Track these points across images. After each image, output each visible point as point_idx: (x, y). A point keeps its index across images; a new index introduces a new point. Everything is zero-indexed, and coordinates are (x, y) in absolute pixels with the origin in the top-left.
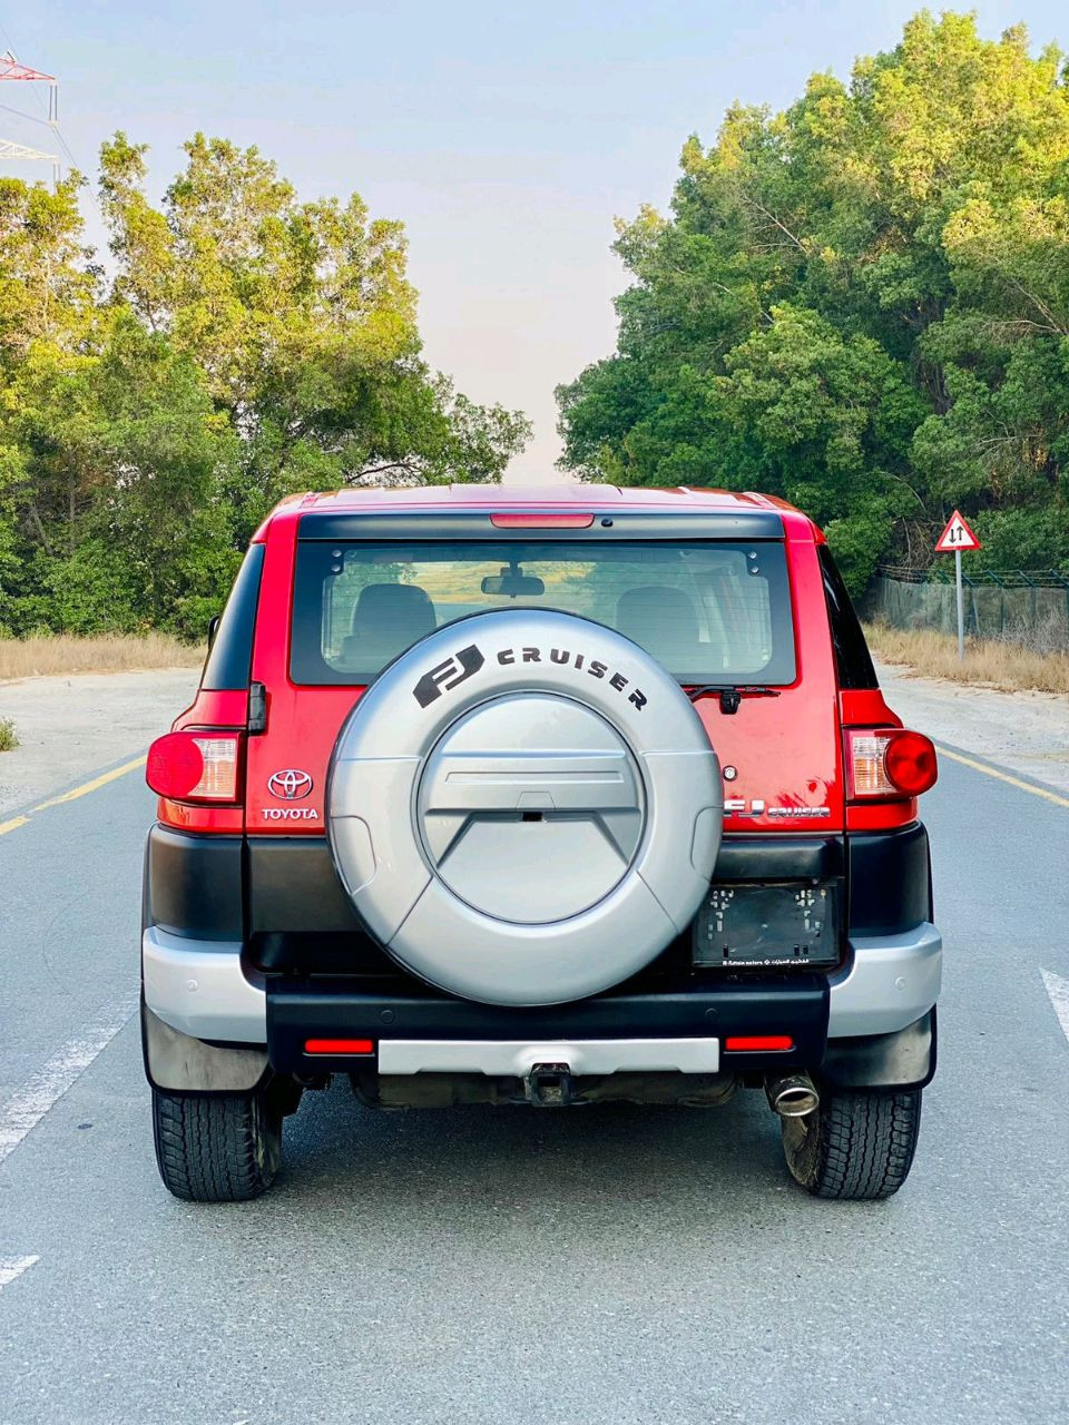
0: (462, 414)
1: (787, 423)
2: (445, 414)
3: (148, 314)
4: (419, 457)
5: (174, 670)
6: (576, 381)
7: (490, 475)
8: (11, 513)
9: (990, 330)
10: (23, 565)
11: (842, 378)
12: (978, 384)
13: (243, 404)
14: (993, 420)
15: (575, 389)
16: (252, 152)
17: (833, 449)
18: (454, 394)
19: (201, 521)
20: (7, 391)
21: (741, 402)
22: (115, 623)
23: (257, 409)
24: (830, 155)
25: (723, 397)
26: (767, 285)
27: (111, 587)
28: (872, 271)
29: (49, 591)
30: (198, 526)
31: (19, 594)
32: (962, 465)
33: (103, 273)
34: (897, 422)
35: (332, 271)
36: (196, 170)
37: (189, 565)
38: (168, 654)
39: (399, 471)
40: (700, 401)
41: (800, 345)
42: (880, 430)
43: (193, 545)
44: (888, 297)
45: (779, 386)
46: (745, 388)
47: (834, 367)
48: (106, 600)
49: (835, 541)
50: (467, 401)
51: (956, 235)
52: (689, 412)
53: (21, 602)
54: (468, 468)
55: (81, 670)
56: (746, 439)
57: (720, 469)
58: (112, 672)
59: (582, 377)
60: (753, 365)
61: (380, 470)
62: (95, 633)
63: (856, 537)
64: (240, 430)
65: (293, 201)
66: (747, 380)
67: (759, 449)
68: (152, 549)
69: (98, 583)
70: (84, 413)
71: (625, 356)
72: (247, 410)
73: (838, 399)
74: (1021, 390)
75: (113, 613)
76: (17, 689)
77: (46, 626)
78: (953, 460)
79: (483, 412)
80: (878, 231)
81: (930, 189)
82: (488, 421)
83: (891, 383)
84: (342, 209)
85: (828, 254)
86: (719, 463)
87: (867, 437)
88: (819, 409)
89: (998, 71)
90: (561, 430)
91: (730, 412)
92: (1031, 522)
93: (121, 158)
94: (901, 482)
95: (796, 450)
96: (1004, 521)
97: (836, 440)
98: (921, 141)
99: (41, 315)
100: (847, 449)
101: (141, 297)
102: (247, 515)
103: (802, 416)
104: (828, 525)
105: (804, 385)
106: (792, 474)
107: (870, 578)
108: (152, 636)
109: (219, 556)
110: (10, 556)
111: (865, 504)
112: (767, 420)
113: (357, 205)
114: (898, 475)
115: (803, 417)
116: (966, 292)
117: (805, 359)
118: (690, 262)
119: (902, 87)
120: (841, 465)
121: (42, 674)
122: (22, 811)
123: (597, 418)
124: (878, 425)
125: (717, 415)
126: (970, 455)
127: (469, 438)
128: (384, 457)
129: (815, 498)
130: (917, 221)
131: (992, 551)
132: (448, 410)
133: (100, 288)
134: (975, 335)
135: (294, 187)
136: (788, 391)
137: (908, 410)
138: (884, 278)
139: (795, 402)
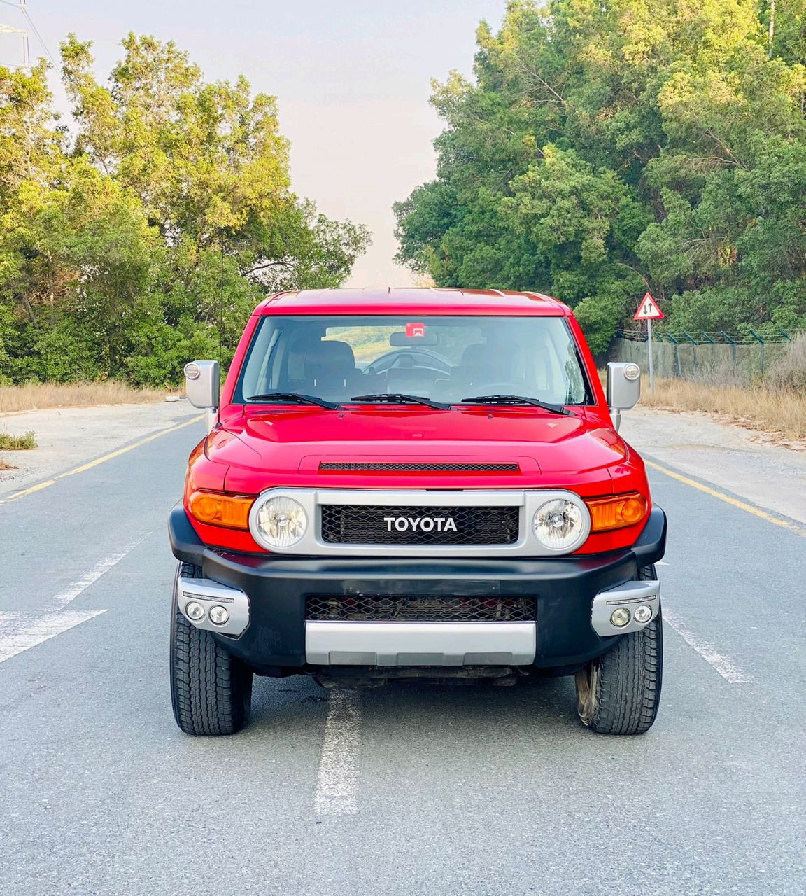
0: (323, 228)
1: (554, 230)
2: (310, 228)
3: (101, 160)
4: (292, 258)
5: (126, 405)
6: (408, 199)
7: (343, 269)
8: (10, 301)
9: (691, 164)
10: (19, 337)
11: (592, 197)
12: (683, 202)
13: (168, 221)
14: (695, 229)
15: (408, 205)
16: (170, 44)
17: (587, 248)
18: (317, 213)
19: (141, 305)
20: (5, 216)
21: (522, 216)
22: (84, 375)
23: (179, 225)
25: (509, 212)
26: (541, 130)
27: (81, 349)
28: (611, 124)
29: (38, 353)
30: (140, 308)
31: (16, 356)
32: (673, 257)
33: (68, 130)
34: (629, 229)
35: (229, 131)
36: (132, 59)
37: (134, 334)
38: (121, 395)
39: (279, 267)
40: (494, 214)
41: (562, 176)
42: (618, 235)
43: (136, 321)
44: (622, 142)
45: (549, 204)
46: (525, 205)
47: (587, 191)
48: (77, 359)
49: (586, 312)
50: (325, 219)
51: (669, 98)
52: (487, 220)
53: (19, 361)
54: (328, 265)
55: (64, 406)
56: (525, 241)
57: (509, 262)
58: (86, 407)
59: (412, 195)
60: (530, 189)
61: (266, 266)
62: (70, 382)
63: (602, 309)
64: (167, 240)
65: (201, 80)
66: (527, 200)
67: (535, 248)
68: (107, 324)
69: (72, 347)
70: (59, 233)
71: (443, 180)
72: (171, 226)
73: (590, 212)
74: (712, 207)
75: (81, 368)
76: (25, 417)
77: (36, 377)
78: (667, 254)
79: (338, 226)
80: (616, 94)
81: (650, 66)
82: (341, 232)
83: (625, 201)
84: (233, 87)
85: (581, 111)
86: (508, 258)
87: (610, 242)
88: (576, 220)
90: (397, 234)
91: (515, 223)
92: (719, 297)
93: (75, 52)
94: (632, 271)
95: (561, 248)
96: (701, 297)
97: (589, 241)
98: (643, 34)
99: (26, 162)
100: (596, 248)
101: (96, 148)
102: (174, 300)
104: (582, 301)
105: (566, 204)
106: (558, 266)
107: (612, 338)
108: (110, 384)
109: (155, 328)
110: (10, 330)
111: (608, 286)
112: (540, 227)
113: (243, 84)
114: (631, 266)
115: (565, 226)
116: (674, 138)
117: (565, 186)
118: (486, 114)
120: (592, 259)
121: (39, 408)
122: (50, 478)
123: (423, 225)
124: (616, 231)
125: (505, 224)
126: (677, 251)
127: (327, 244)
128: (269, 258)
129: (574, 282)
130: (642, 89)
131: (692, 318)
132: (313, 225)
133: (67, 143)
134: (682, 167)
135: (201, 69)
136: (555, 207)
137: (636, 219)
138: (619, 130)
139: (560, 215)
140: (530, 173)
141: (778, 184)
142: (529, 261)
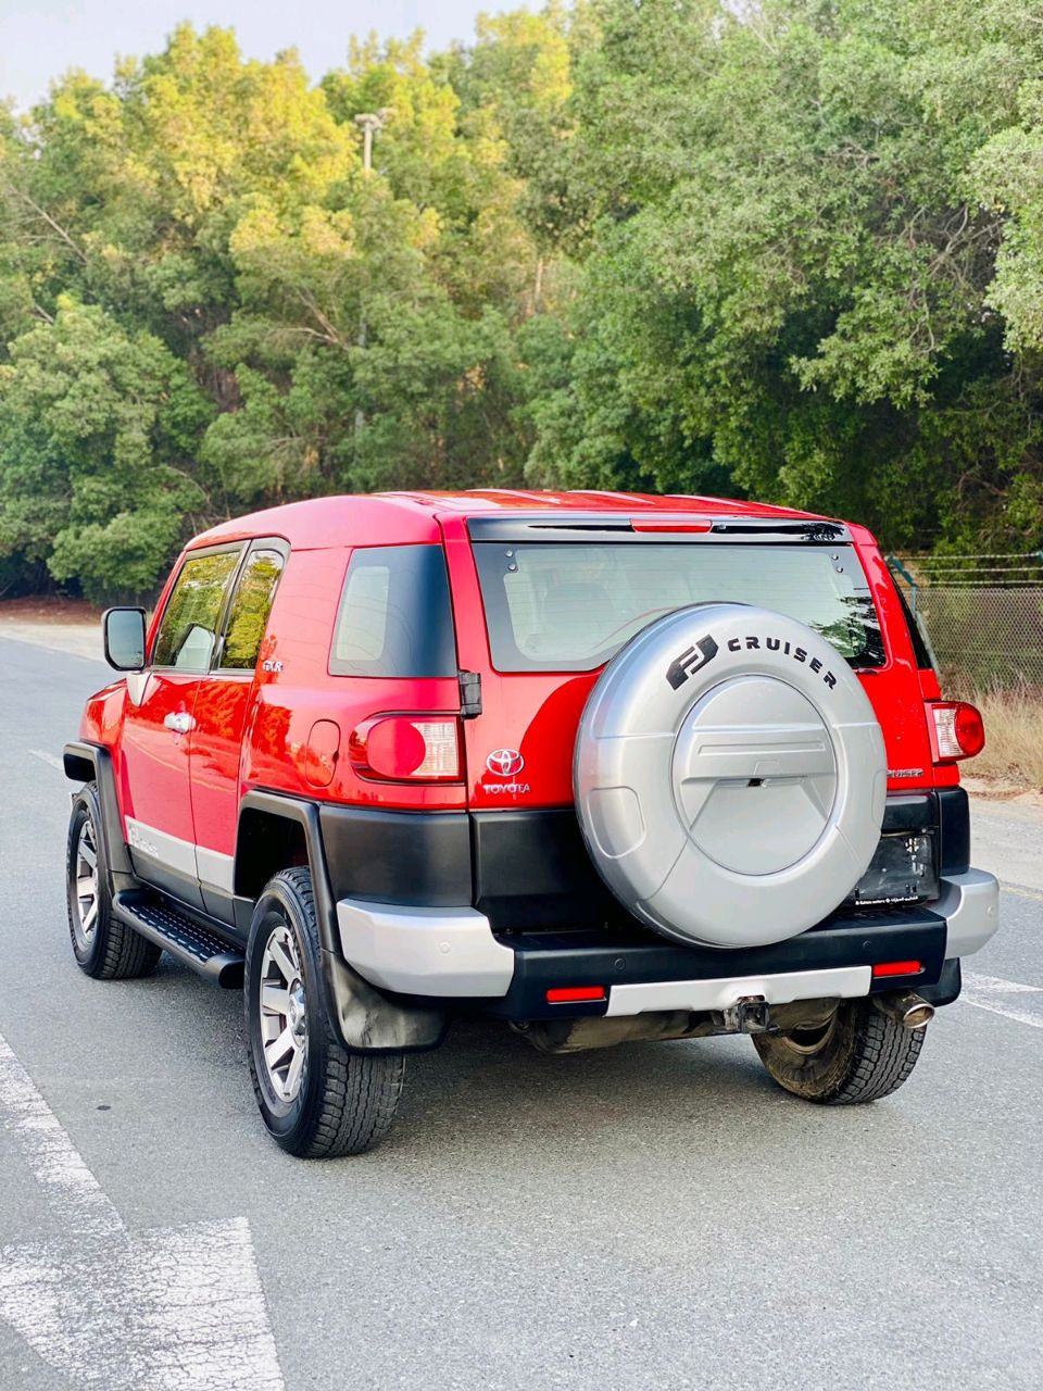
1: (76, 417)
9: (275, 336)
11: (130, 376)
12: (267, 386)
14: (283, 423)
17: (123, 445)
21: (27, 393)
24: (108, 155)
25: (8, 385)
26: (38, 277)
28: (155, 272)
32: (254, 462)
34: (185, 419)
41: (86, 340)
42: (166, 426)
44: (172, 298)
45: (67, 379)
46: (31, 379)
47: (122, 364)
49: (124, 533)
51: (244, 240)
56: (26, 431)
60: (39, 356)
63: (145, 530)
66: (33, 372)
67: (43, 440)
73: (125, 393)
74: (308, 395)
78: (245, 456)
80: (159, 233)
81: (212, 196)
83: (177, 380)
85: (110, 251)
87: (157, 438)
88: (107, 404)
89: (274, 89)
91: (15, 402)
94: (187, 478)
95: (83, 443)
97: (125, 436)
98: (205, 149)
100: (136, 445)
103: (90, 409)
104: (115, 518)
105: (93, 380)
106: (78, 468)
107: (161, 569)
111: (153, 499)
112: (55, 413)
114: (184, 471)
115: (91, 411)
116: (251, 298)
117: (93, 355)
119: (176, 96)
120: (130, 461)
124: (165, 423)
126: (261, 453)
129: (103, 493)
130: (198, 224)
134: (263, 338)
136: (77, 385)
137: (196, 407)
138: (168, 280)
139: (84, 395)
140: (38, 332)
141: (409, 368)
142: (34, 458)
